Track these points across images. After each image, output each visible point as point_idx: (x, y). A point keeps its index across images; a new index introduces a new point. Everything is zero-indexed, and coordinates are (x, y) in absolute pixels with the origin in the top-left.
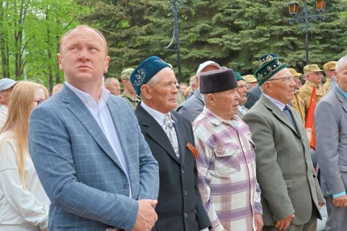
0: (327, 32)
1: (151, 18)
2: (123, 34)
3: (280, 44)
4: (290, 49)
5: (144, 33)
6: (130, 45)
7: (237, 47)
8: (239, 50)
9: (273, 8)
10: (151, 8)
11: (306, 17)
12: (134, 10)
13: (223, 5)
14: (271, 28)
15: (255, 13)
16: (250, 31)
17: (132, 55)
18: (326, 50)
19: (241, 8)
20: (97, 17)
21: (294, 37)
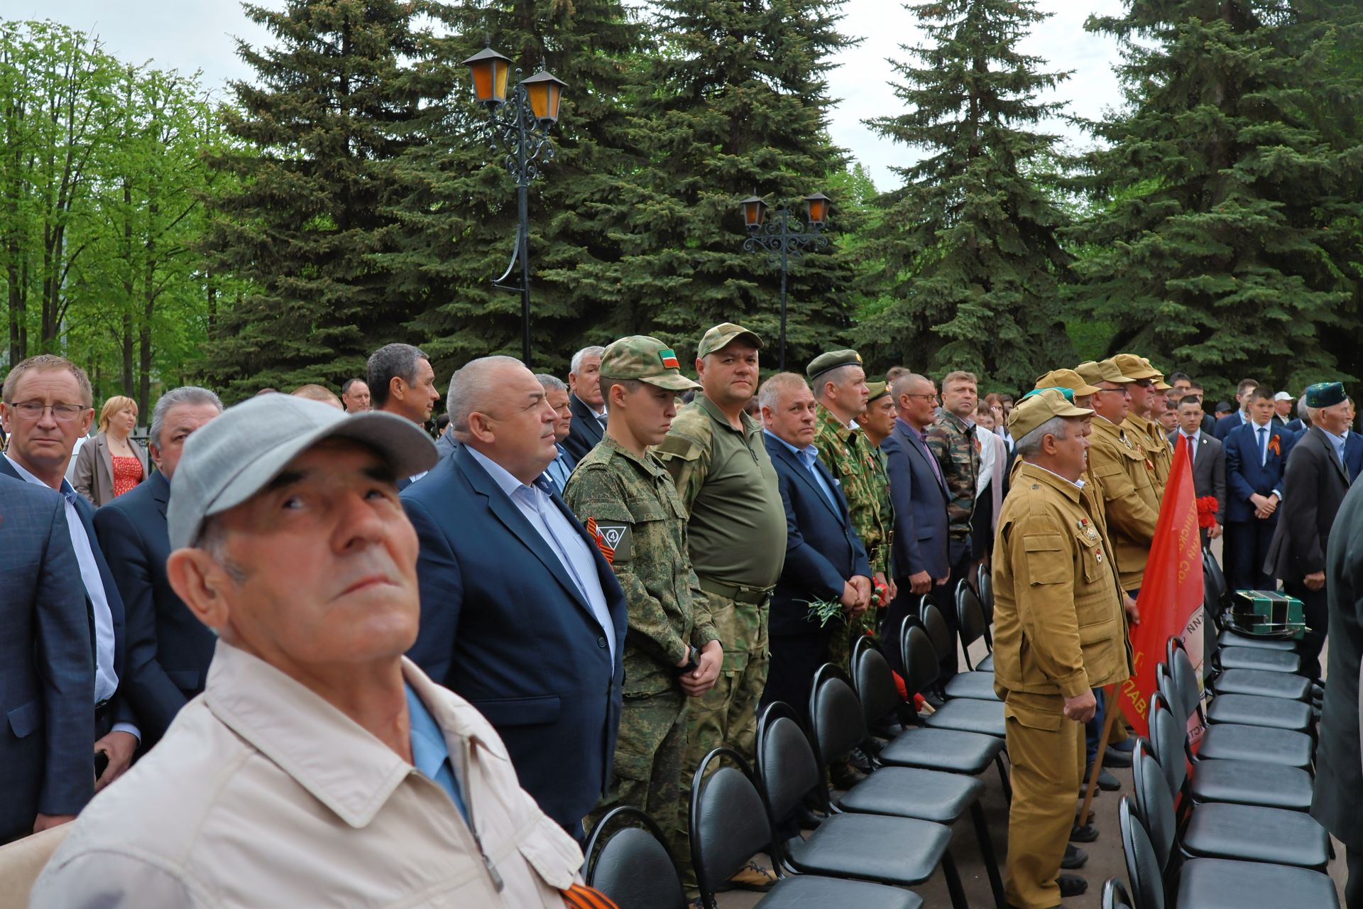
0: (818, 275)
1: (398, 211)
2: (324, 246)
3: (719, 295)
4: (737, 308)
5: (377, 245)
6: (339, 275)
7: (611, 293)
8: (616, 301)
9: (703, 210)
10: (396, 186)
11: (784, 236)
12: (353, 190)
13: (577, 193)
14: (697, 256)
15: (662, 216)
16: (647, 257)
17: (343, 300)
18: (816, 317)
19: (623, 202)
20: (260, 200)
21: (750, 281)
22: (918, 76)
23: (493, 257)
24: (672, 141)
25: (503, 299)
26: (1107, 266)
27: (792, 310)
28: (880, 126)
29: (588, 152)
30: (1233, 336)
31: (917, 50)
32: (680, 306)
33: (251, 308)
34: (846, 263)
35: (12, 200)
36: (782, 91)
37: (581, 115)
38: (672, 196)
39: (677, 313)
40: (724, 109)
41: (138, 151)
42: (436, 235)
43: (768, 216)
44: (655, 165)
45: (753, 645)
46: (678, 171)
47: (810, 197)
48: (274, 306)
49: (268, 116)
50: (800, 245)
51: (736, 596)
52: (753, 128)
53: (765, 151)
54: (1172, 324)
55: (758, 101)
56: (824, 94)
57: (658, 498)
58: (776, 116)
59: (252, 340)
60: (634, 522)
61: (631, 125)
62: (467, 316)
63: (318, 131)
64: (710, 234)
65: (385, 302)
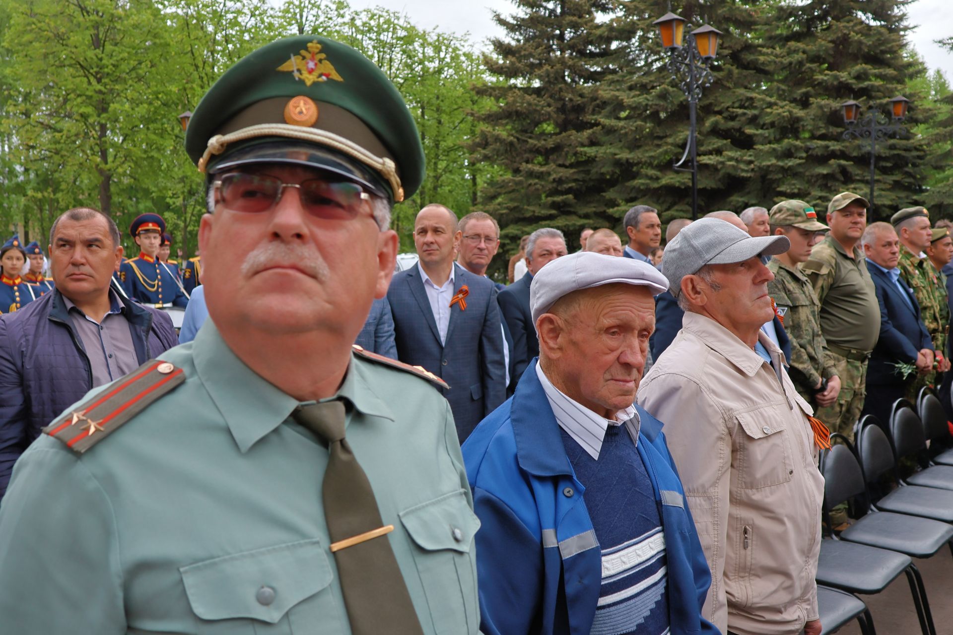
0: (898, 155)
1: (600, 119)
2: (550, 143)
3: (824, 171)
4: (837, 180)
5: (586, 142)
6: (560, 162)
7: (747, 171)
8: (750, 177)
9: (813, 111)
10: (598, 102)
11: (874, 127)
12: (569, 105)
13: (723, 102)
14: (808, 144)
15: (784, 117)
16: (773, 146)
17: (564, 178)
18: (897, 185)
19: (755, 108)
20: (509, 115)
21: (847, 160)
23: (665, 148)
24: (791, 63)
25: (672, 176)
27: (878, 181)
28: (949, 44)
29: (730, 73)
32: (796, 180)
33: (503, 185)
34: (921, 146)
36: (873, 23)
37: (725, 48)
38: (791, 102)
39: (794, 184)
40: (829, 39)
41: (431, 85)
42: (626, 134)
43: (861, 114)
44: (779, 81)
45: (857, 386)
46: (794, 85)
47: (894, 99)
48: (519, 183)
49: (514, 59)
50: (885, 134)
51: (848, 355)
52: (850, 51)
53: (859, 67)
55: (854, 31)
56: (905, 23)
57: (804, 293)
58: (868, 42)
59: (505, 205)
60: (791, 305)
61: (761, 54)
62: (647, 189)
63: (547, 67)
64: (819, 128)
65: (591, 180)
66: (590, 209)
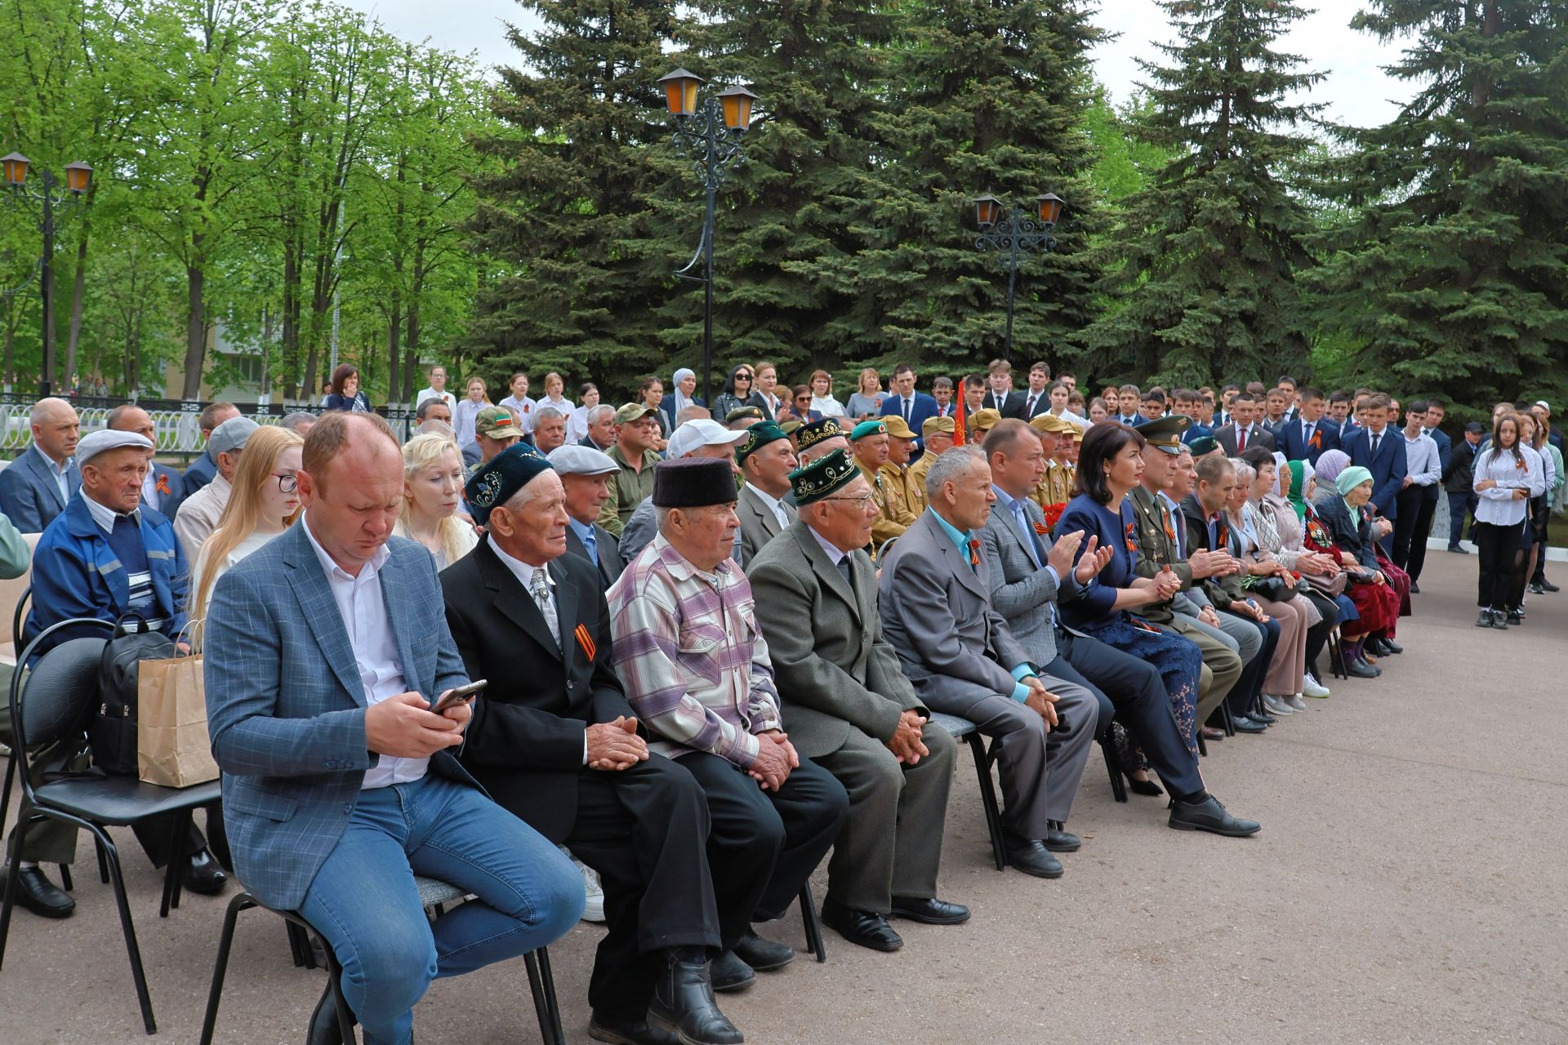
0: (1058, 275)
1: (649, 198)
2: (580, 230)
3: (951, 291)
4: (971, 306)
5: (630, 231)
6: (594, 259)
7: (848, 286)
8: (853, 294)
9: (939, 207)
10: (651, 173)
11: (1015, 234)
12: (611, 175)
13: (824, 185)
14: (932, 252)
15: (899, 212)
16: (884, 252)
17: (596, 283)
18: (1052, 318)
19: (865, 196)
20: (520, 184)
21: (984, 278)
22: (1167, 75)
23: (740, 246)
24: (915, 137)
25: (747, 287)
26: (1330, 276)
27: (1021, 309)
29: (838, 143)
30: (1458, 353)
31: (1169, 48)
32: (914, 301)
33: (509, 288)
34: (1092, 263)
35: (292, 178)
37: (835, 107)
38: (914, 190)
39: (911, 308)
40: (969, 106)
42: (684, 223)
43: (1002, 215)
46: (922, 167)
47: (1042, 197)
48: (530, 287)
49: (531, 101)
52: (995, 125)
53: (1006, 149)
54: (1393, 337)
55: (1001, 99)
58: (1020, 114)
59: (508, 319)
61: (878, 119)
63: (579, 117)
64: (947, 232)
65: (637, 287)
66: (633, 332)
